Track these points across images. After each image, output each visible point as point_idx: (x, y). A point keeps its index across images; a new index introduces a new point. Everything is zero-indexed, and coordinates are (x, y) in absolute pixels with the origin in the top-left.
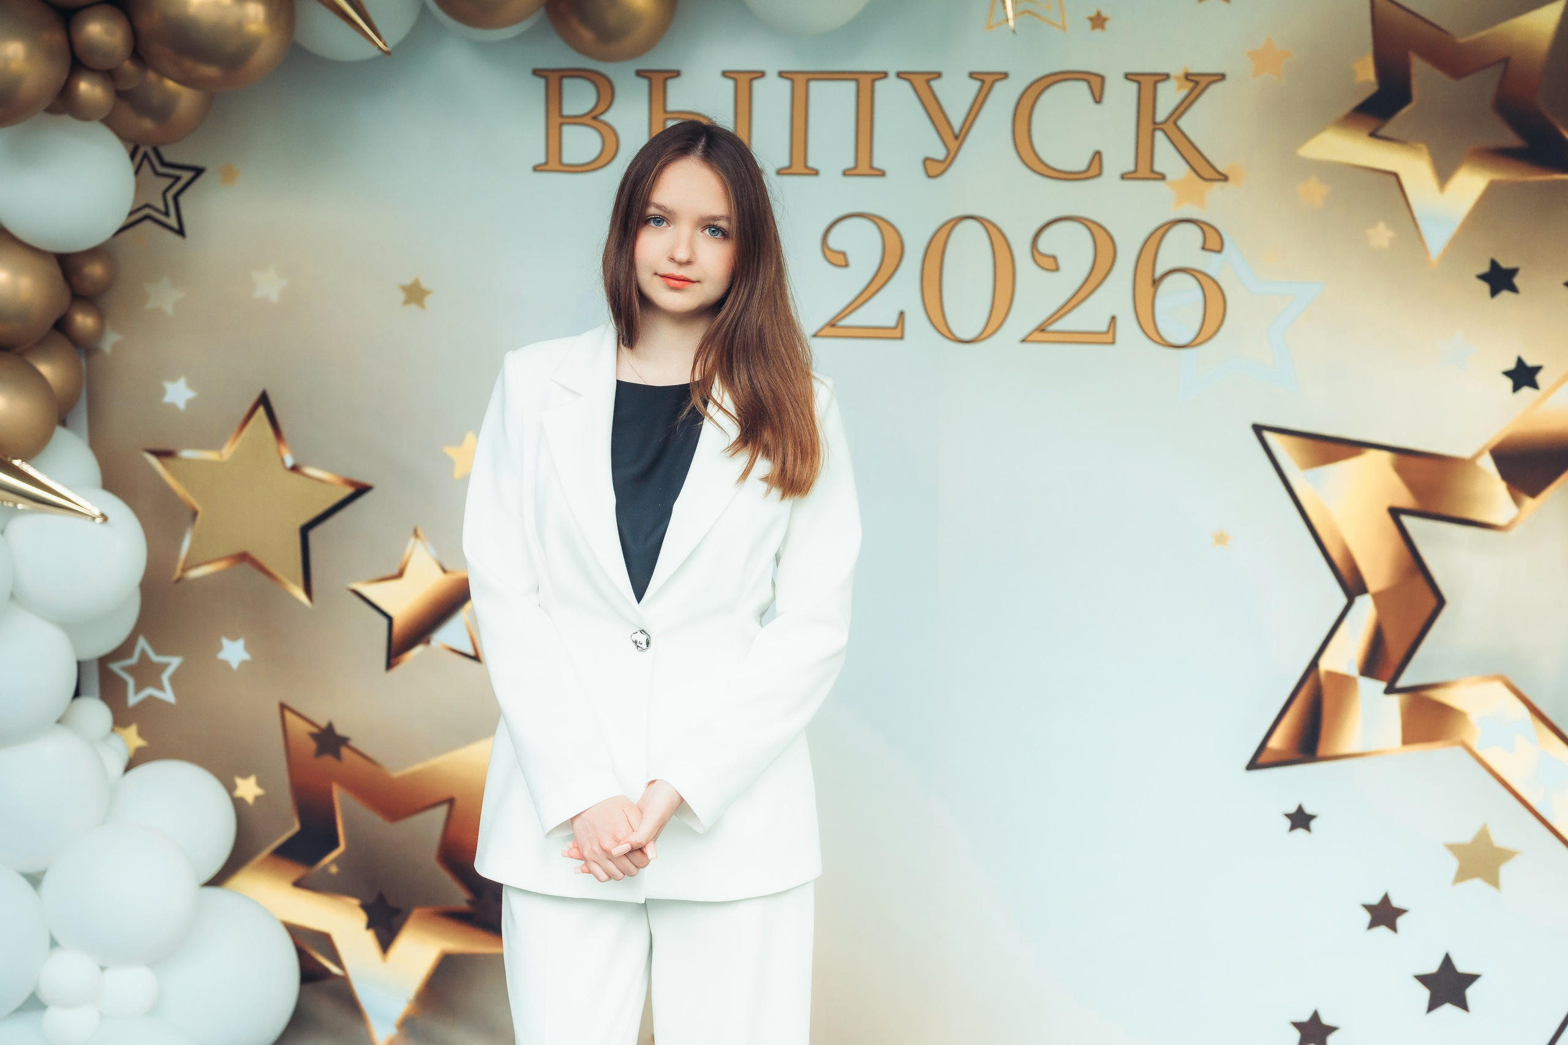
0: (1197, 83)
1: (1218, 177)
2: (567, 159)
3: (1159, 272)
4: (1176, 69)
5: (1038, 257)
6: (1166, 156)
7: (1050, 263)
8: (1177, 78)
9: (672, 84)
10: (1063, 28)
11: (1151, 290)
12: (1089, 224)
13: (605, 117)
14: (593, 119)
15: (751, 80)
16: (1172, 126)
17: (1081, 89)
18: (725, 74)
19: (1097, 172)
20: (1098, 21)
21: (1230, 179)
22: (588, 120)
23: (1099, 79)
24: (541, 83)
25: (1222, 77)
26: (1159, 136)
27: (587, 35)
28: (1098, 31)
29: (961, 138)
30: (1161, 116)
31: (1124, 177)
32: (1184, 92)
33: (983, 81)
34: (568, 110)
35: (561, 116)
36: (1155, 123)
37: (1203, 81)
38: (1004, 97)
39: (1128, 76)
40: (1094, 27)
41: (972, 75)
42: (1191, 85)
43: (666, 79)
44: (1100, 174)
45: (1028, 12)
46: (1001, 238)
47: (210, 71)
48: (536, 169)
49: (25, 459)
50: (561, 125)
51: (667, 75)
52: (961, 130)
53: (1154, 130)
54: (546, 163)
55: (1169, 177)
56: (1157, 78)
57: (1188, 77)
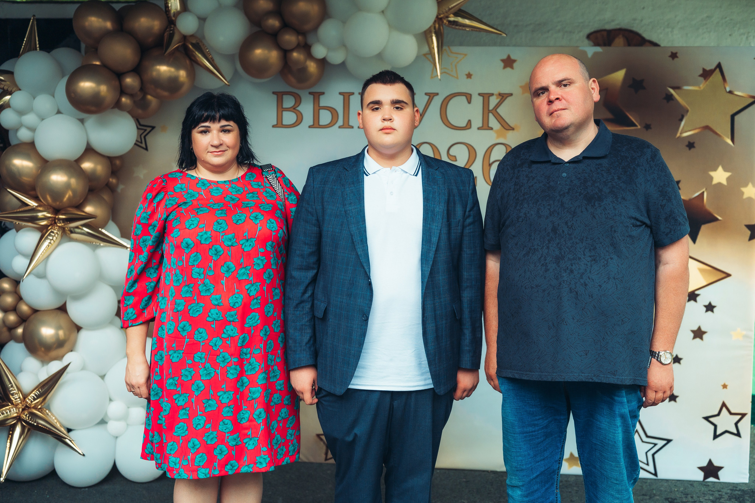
0: (503, 97)
1: (511, 129)
2: (285, 123)
3: (491, 161)
4: (496, 92)
5: (449, 156)
6: (493, 122)
7: (454, 159)
8: (496, 95)
9: (322, 97)
10: (457, 78)
11: (489, 168)
12: (467, 145)
13: (298, 109)
14: (294, 109)
15: (349, 96)
16: (494, 112)
17: (464, 98)
18: (340, 93)
19: (469, 127)
20: (469, 76)
21: (515, 129)
22: (292, 109)
23: (470, 96)
24: (275, 97)
25: (511, 95)
26: (491, 115)
27: (293, 80)
28: (469, 79)
29: (422, 116)
30: (491, 108)
31: (479, 129)
32: (498, 100)
33: (430, 96)
34: (284, 106)
35: (282, 108)
36: (489, 110)
37: (505, 96)
38: (437, 102)
39: (480, 94)
40: (468, 78)
41: (426, 94)
42: (501, 97)
43: (319, 95)
44: (470, 128)
45: (445, 72)
46: (437, 150)
47: (166, 94)
48: (274, 126)
49: (102, 228)
50: (282, 111)
51: (320, 94)
52: (422, 113)
53: (489, 113)
54: (277, 124)
55: (494, 129)
56: (489, 95)
57: (500, 94)
